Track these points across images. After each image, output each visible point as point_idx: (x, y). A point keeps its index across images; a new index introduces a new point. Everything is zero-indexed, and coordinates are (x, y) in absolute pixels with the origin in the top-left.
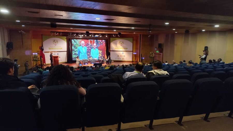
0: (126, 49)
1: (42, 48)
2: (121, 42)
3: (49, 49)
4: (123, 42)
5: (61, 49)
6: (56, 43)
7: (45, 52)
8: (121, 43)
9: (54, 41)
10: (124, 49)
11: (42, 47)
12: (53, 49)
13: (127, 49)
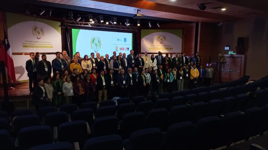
0: (170, 49)
1: (6, 42)
2: (161, 37)
3: (24, 46)
4: (164, 38)
5: (50, 47)
6: (39, 33)
7: (14, 54)
8: (162, 39)
9: (35, 29)
10: (167, 49)
11: (6, 40)
12: (32, 47)
13: (172, 49)
